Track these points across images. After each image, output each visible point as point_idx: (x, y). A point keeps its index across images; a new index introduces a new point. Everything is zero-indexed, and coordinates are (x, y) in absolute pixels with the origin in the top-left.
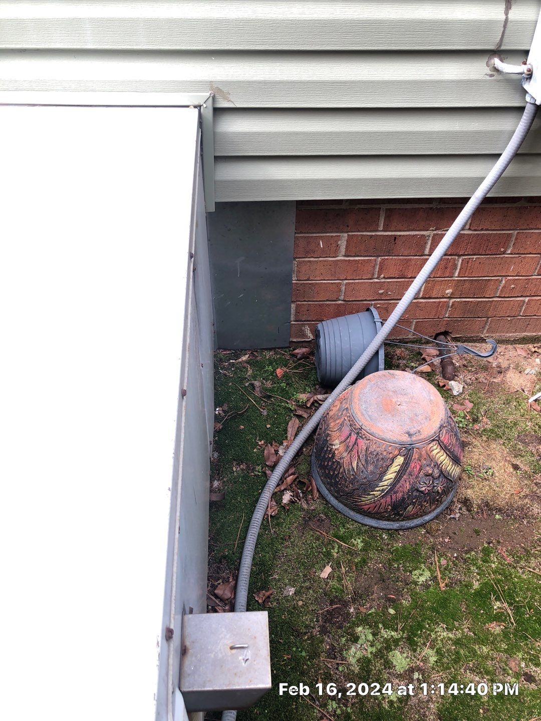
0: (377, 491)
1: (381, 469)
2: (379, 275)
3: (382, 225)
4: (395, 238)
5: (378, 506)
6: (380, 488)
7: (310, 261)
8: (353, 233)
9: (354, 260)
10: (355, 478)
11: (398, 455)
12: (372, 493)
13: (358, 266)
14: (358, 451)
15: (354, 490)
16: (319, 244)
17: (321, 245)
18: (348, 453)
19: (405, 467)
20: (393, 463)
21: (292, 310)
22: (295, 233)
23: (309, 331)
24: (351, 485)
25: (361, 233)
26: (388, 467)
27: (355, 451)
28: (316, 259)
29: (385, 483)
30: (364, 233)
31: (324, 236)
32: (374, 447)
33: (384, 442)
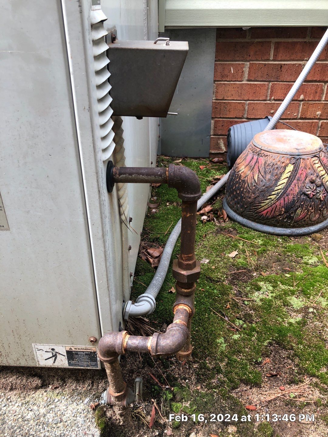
0: (274, 195)
1: (276, 177)
2: (271, 97)
3: (273, 55)
4: (281, 66)
5: (274, 209)
6: (275, 192)
7: (224, 84)
8: (253, 62)
9: (253, 84)
10: (256, 188)
11: (289, 164)
12: (269, 197)
13: (256, 89)
14: (258, 167)
15: (256, 198)
16: (231, 70)
17: (232, 70)
18: (251, 171)
19: (294, 173)
20: (285, 170)
21: (212, 125)
22: (215, 61)
23: (223, 144)
24: (253, 195)
25: (259, 62)
26: (281, 174)
27: (256, 167)
28: (228, 83)
29: (280, 187)
30: (260, 62)
31: (233, 64)
32: (271, 160)
33: (278, 155)
